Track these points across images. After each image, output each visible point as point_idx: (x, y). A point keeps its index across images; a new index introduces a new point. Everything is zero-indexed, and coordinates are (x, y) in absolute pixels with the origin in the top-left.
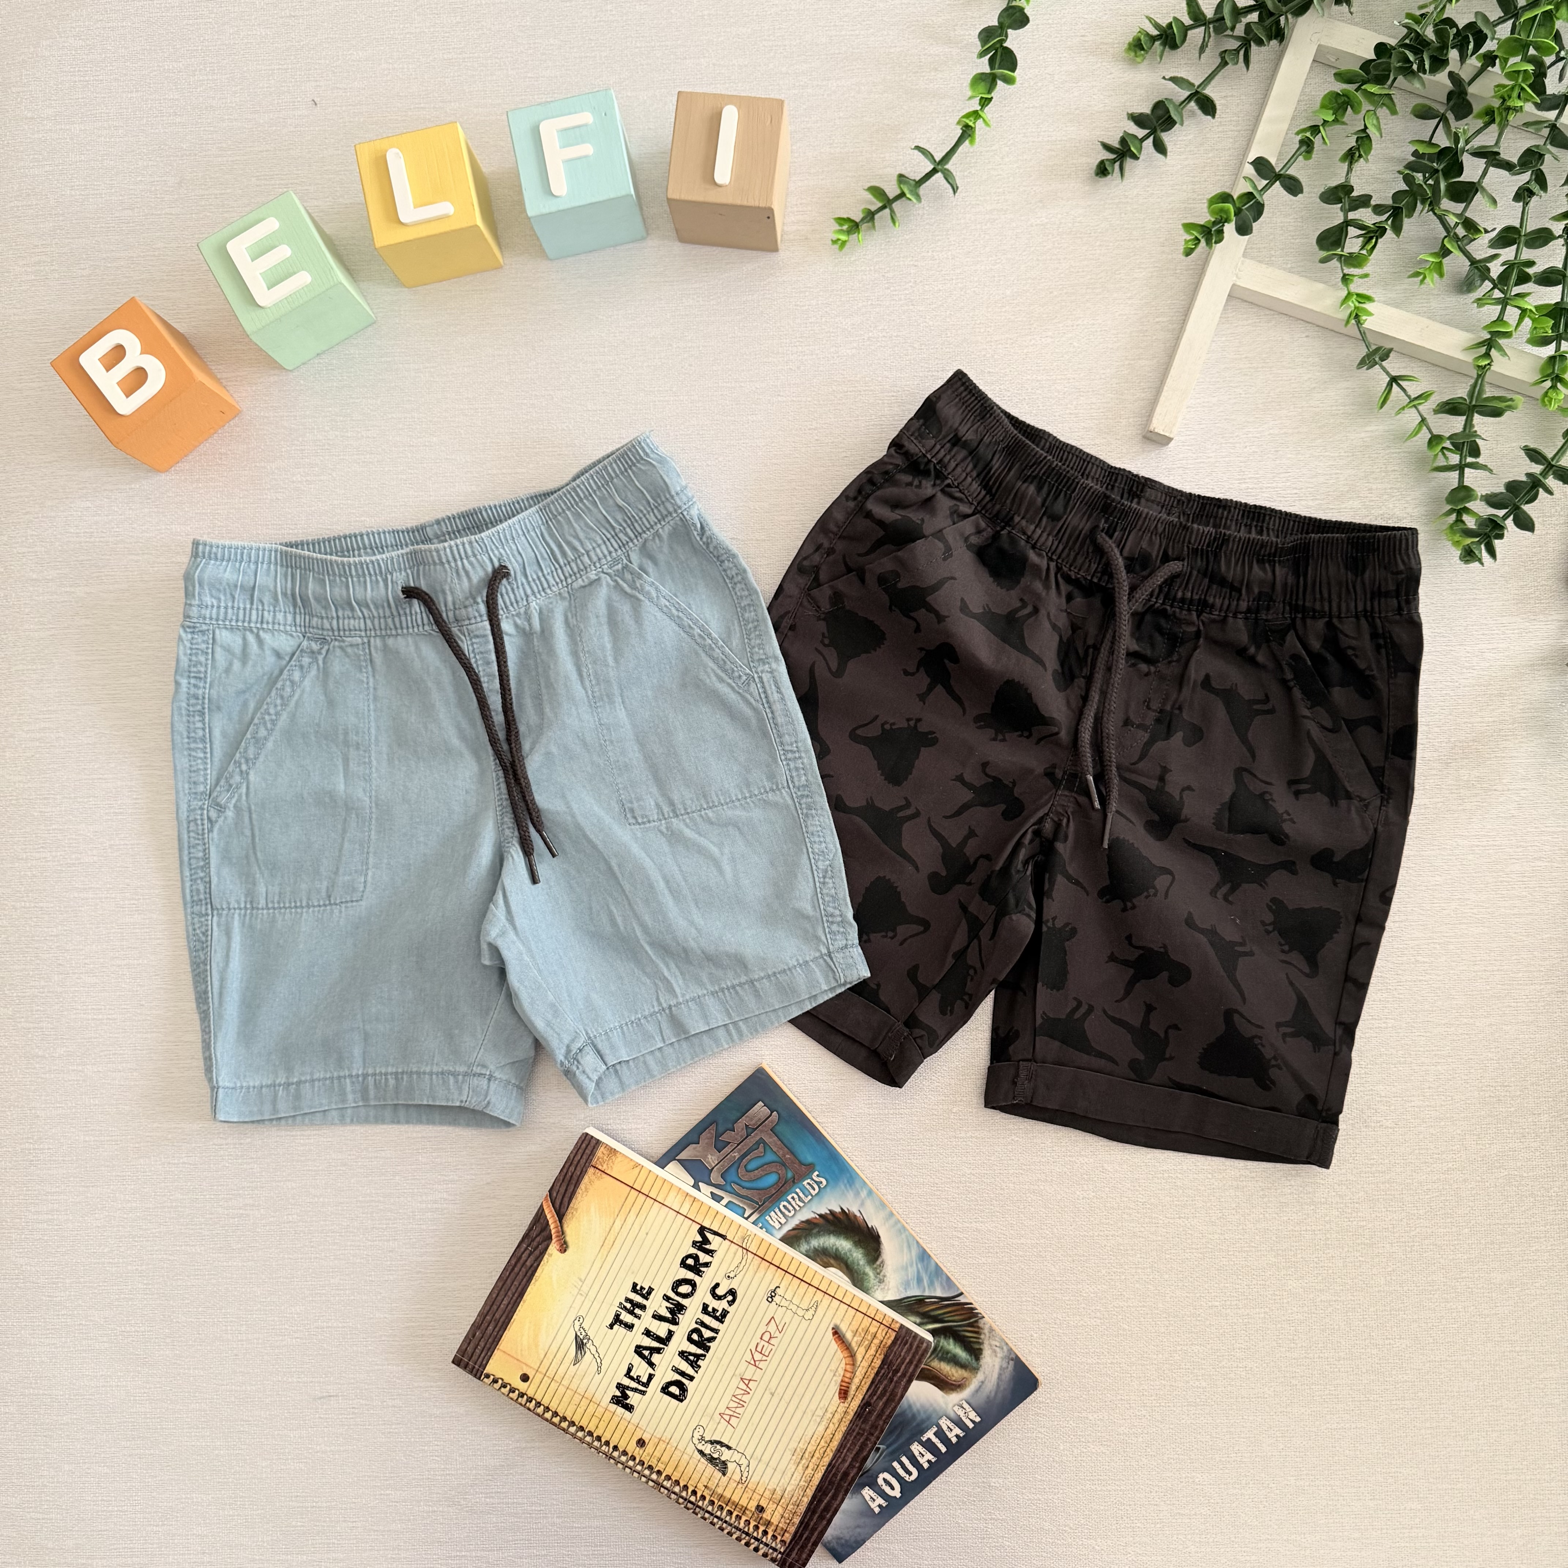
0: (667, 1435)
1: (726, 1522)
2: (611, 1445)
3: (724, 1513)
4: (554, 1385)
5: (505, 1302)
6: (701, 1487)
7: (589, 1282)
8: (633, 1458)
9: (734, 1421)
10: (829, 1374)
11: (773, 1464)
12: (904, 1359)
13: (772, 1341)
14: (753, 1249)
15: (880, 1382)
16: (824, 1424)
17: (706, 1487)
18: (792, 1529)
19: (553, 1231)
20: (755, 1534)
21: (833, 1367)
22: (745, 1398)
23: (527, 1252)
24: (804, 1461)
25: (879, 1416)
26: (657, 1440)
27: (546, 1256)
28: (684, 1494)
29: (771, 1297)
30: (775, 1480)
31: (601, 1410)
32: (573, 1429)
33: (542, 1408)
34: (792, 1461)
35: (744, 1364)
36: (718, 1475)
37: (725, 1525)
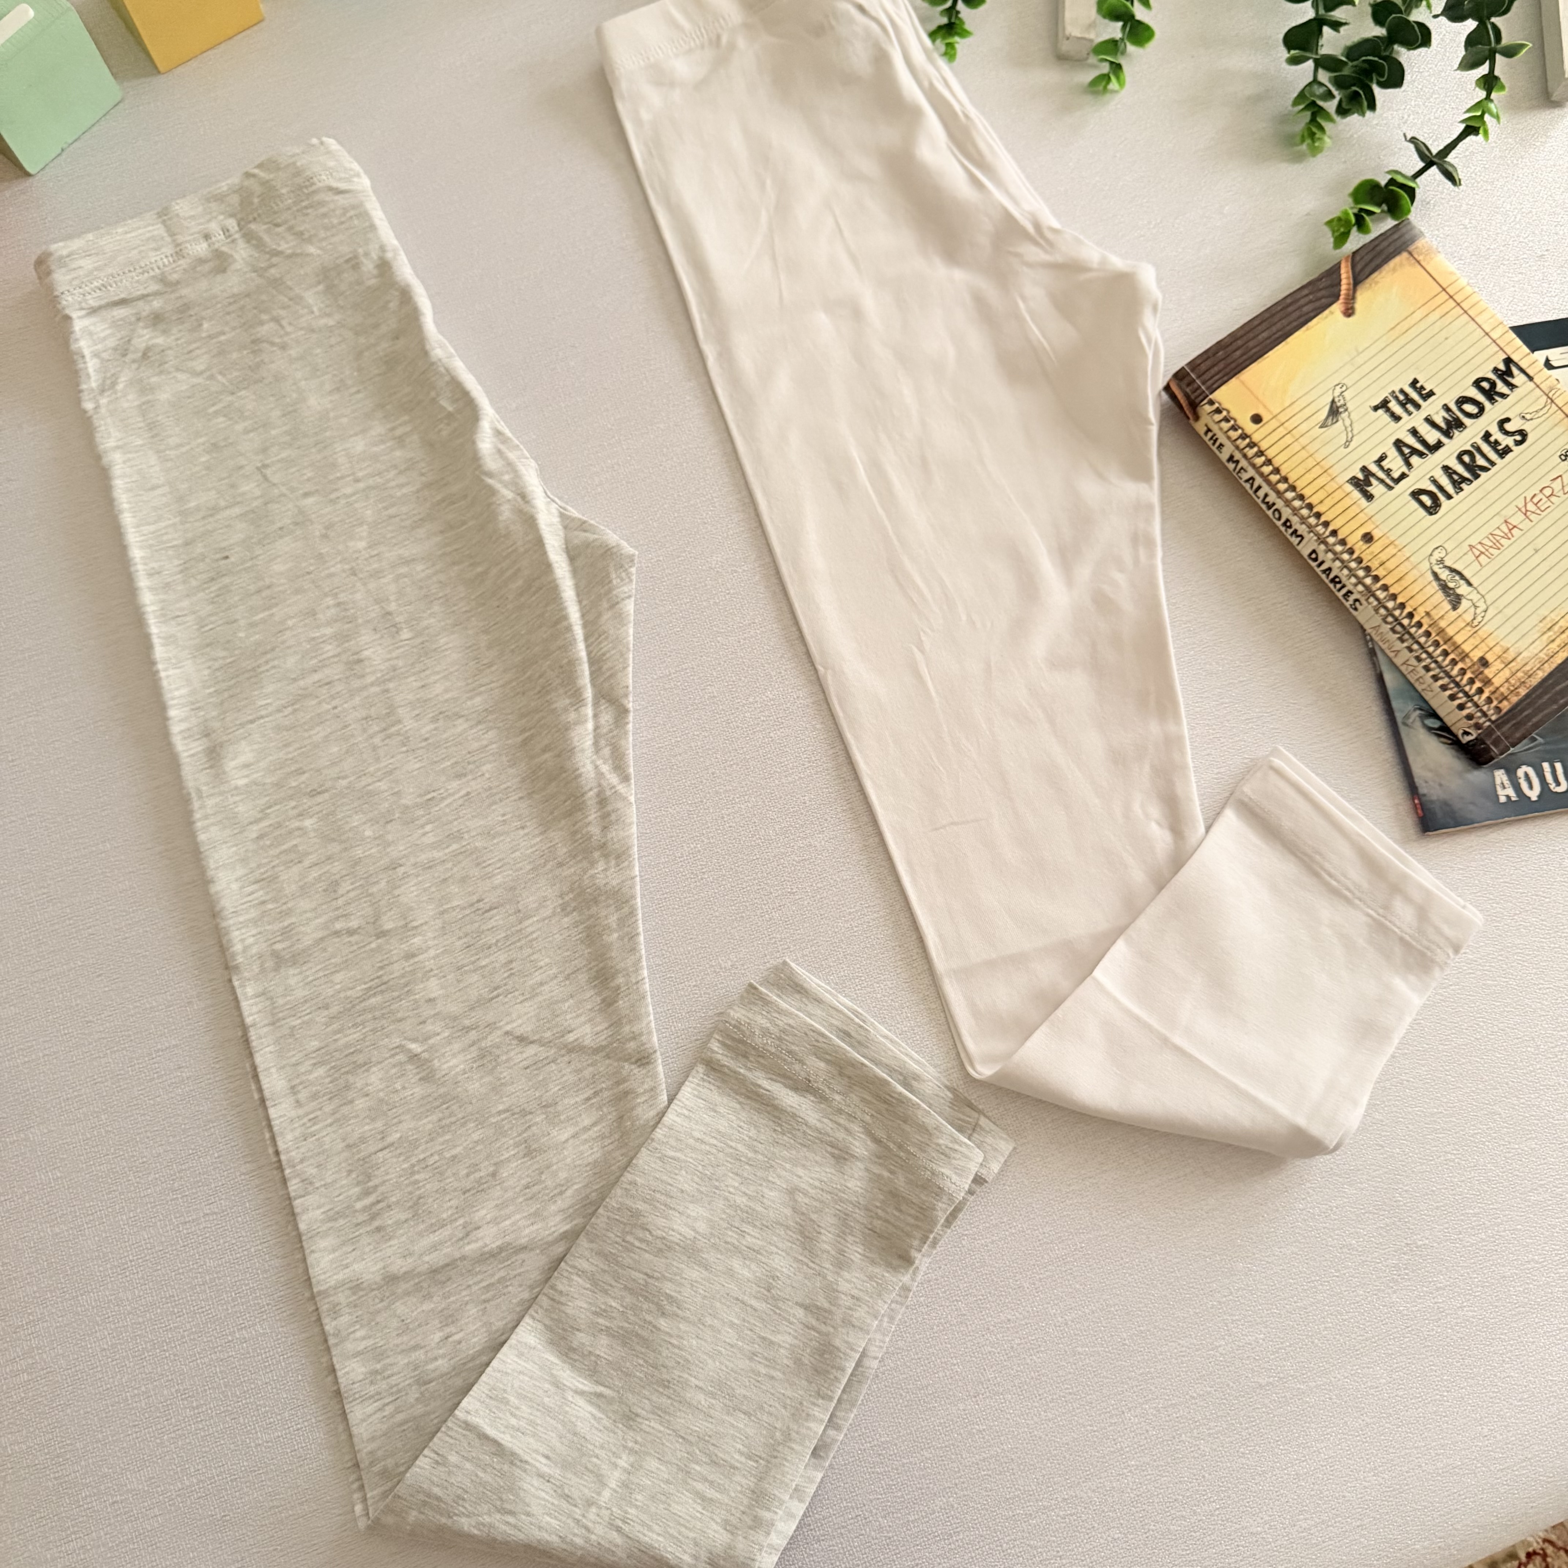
0: (1403, 542)
1: (1436, 662)
2: (1331, 528)
3: (1439, 651)
4: (1288, 439)
5: (1265, 335)
6: (1421, 612)
7: (1366, 355)
8: (1351, 551)
9: (1482, 558)
11: (1514, 622)
13: (1553, 499)
17: (1428, 614)
18: (1515, 699)
19: (1343, 292)
20: (1467, 688)
22: (1503, 541)
23: (1306, 300)
24: (1550, 633)
26: (1388, 542)
27: (1326, 312)
28: (1397, 613)
30: (1512, 638)
31: (1333, 486)
32: (1290, 495)
33: (1263, 458)
34: (1537, 628)
35: (1512, 509)
36: (1447, 606)
37: (1433, 665)
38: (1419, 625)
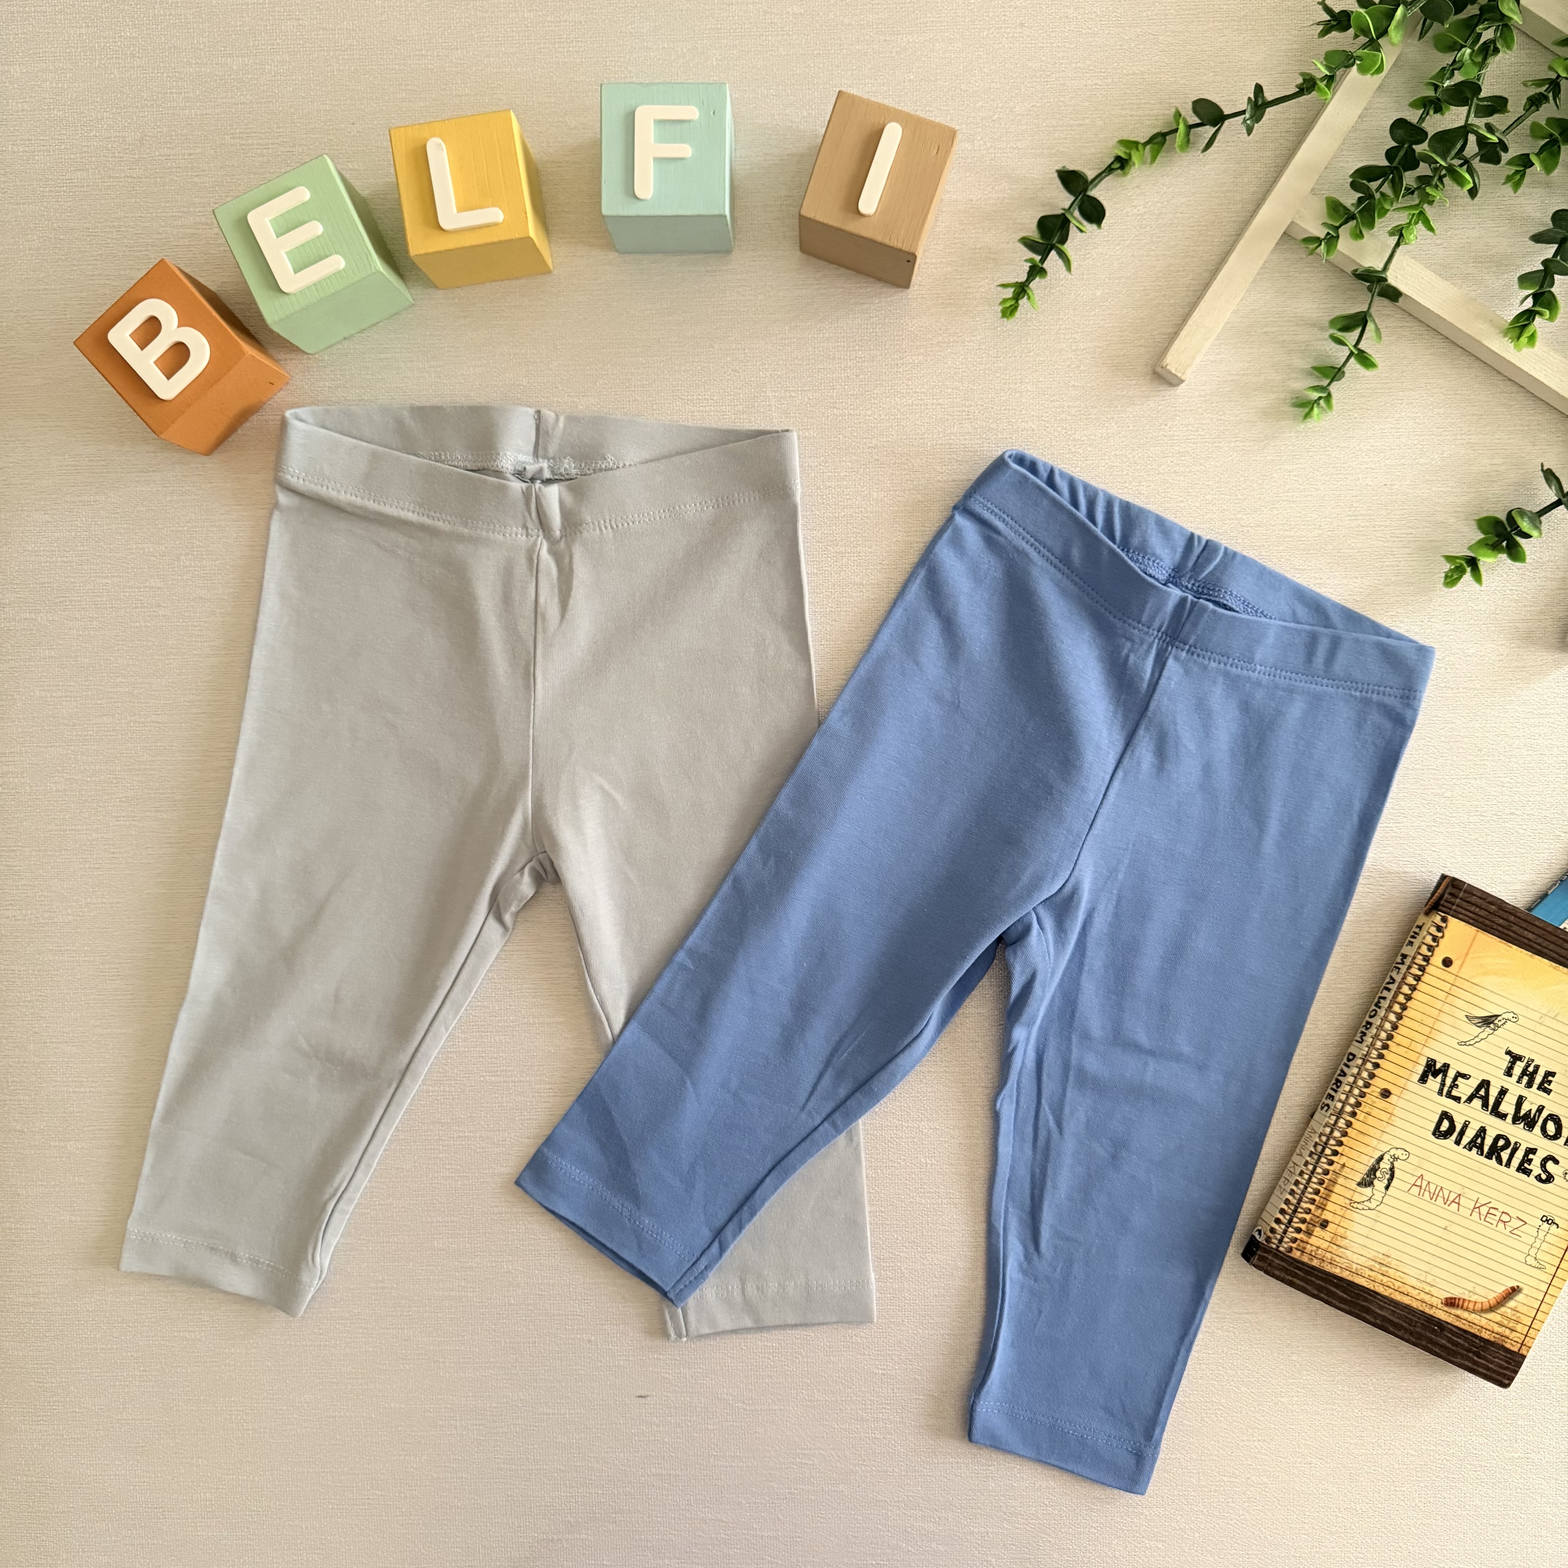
0: (1397, 1122)
1: (1306, 1188)
2: (1379, 1061)
3: (1315, 1186)
4: (1441, 995)
5: (1531, 936)
6: (1343, 1160)
7: (1554, 1024)
8: (1367, 1085)
9: (1415, 1190)
10: (1470, 1286)
11: (1373, 1235)
12: (1492, 1362)
13: (1501, 1225)
15: (1466, 1339)
16: (1419, 1284)
17: (1344, 1165)
18: (1305, 1259)
20: (1295, 1220)
21: (1479, 1290)
22: (1440, 1200)
24: (1377, 1266)
25: (1431, 1341)
26: (1390, 1110)
28: (1332, 1142)
30: (1357, 1238)
31: (1418, 1048)
32: (1392, 1017)
33: (1415, 983)
34: (1377, 1254)
35: (1475, 1196)
37: (1302, 1187)
38: (1331, 1163)
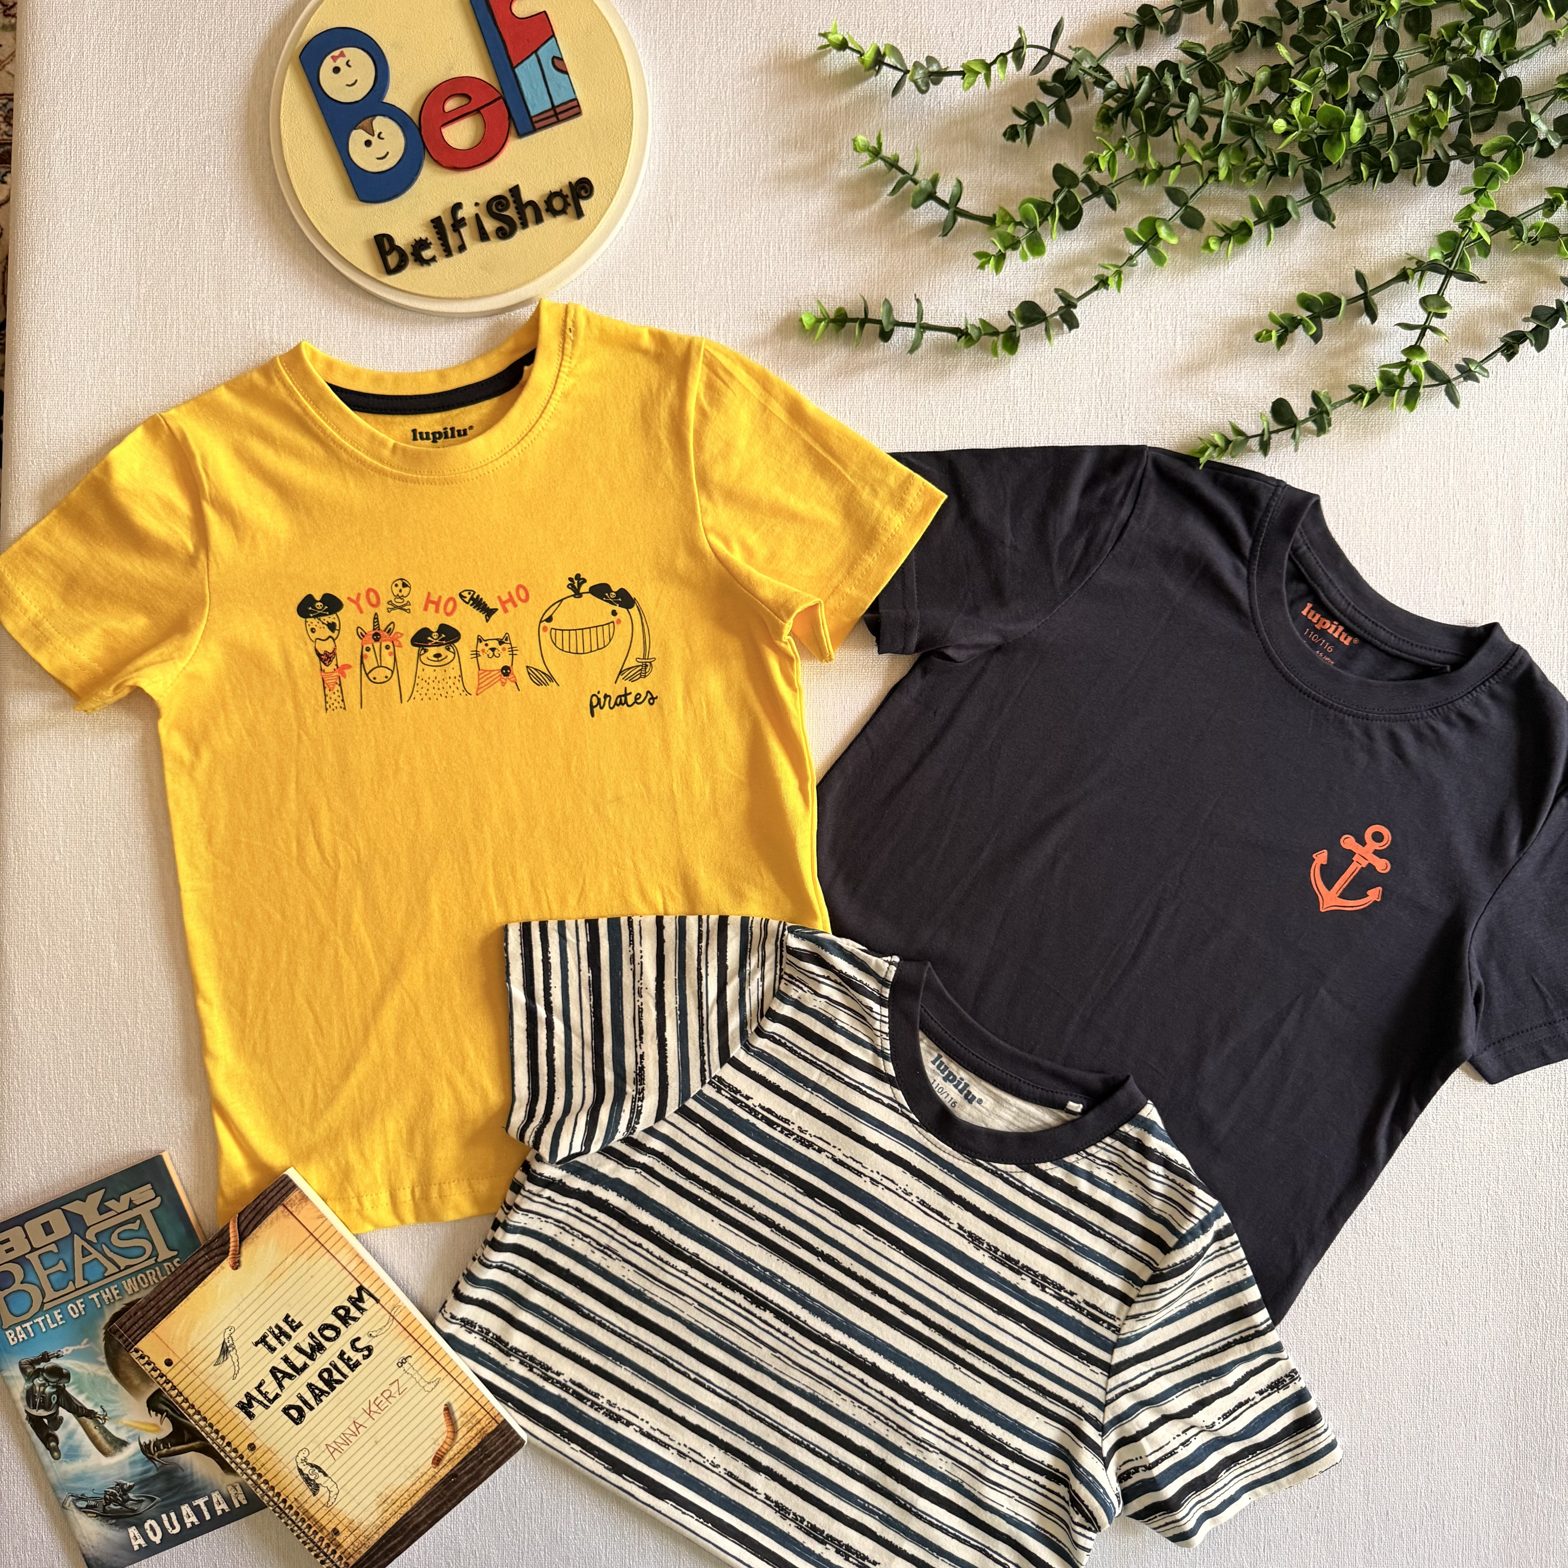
0: (276, 1448)
1: (304, 1533)
2: (226, 1441)
3: (305, 1525)
4: (192, 1377)
5: (171, 1295)
6: (291, 1498)
7: (249, 1300)
8: (242, 1457)
9: (336, 1454)
10: (429, 1442)
11: (358, 1499)
12: (498, 1448)
13: (390, 1399)
14: (399, 1318)
15: (471, 1460)
16: (413, 1479)
17: (296, 1499)
18: (358, 1557)
19: (231, 1249)
20: (325, 1550)
21: (435, 1436)
22: (352, 1438)
24: (385, 1505)
25: (461, 1488)
26: (266, 1449)
27: (219, 1268)
28: (275, 1499)
29: (402, 1363)
30: (357, 1512)
31: (226, 1409)
32: (197, 1417)
33: (176, 1391)
34: (375, 1502)
35: (360, 1411)
36: (309, 1493)
37: (302, 1535)
38: (291, 1507)
